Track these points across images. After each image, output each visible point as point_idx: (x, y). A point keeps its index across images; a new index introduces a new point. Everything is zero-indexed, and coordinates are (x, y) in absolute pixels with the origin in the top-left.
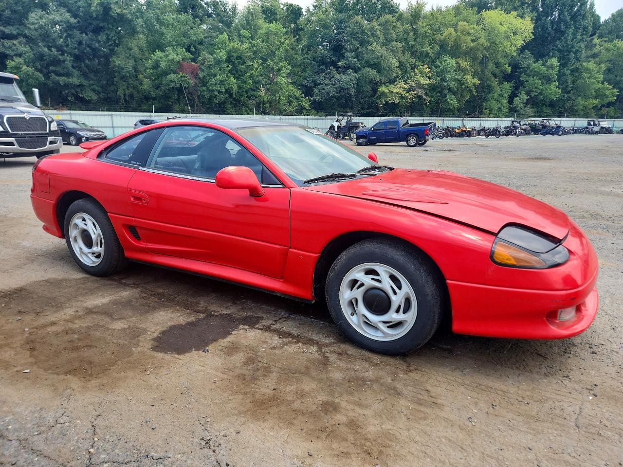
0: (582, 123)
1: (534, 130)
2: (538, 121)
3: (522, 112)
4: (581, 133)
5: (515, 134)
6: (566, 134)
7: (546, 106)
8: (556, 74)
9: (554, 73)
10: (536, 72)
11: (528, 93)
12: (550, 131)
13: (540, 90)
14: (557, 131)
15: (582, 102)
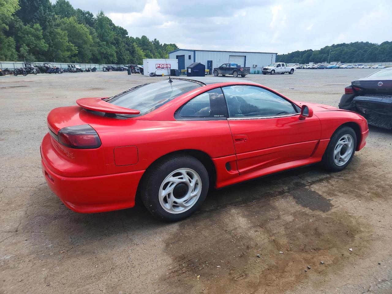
0: (65, 66)
1: (42, 70)
2: (42, 64)
3: (28, 58)
4: (67, 72)
5: (33, 73)
6: (62, 73)
7: (41, 54)
8: (42, 34)
9: (40, 33)
10: (27, 31)
11: (28, 45)
12: (53, 71)
13: (35, 44)
14: (56, 71)
15: (62, 53)
